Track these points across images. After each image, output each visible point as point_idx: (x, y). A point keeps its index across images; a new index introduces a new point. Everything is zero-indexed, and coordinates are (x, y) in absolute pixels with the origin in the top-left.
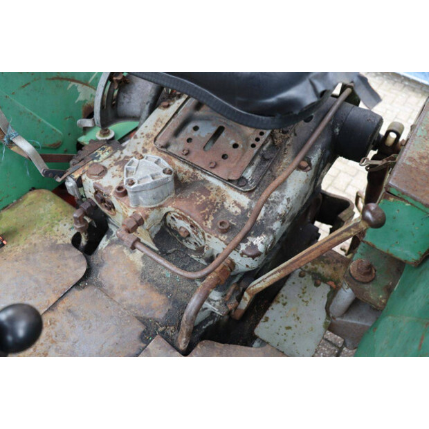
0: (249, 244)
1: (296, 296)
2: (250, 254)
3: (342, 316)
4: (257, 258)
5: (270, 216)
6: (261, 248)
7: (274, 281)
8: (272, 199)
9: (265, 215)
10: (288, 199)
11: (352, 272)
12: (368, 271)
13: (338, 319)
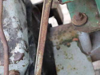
0: (14, 55)
1: (64, 59)
2: (18, 59)
3: (92, 49)
4: (24, 58)
5: (13, 33)
6: (21, 51)
7: (42, 60)
8: (6, 25)
9: (10, 34)
10: (14, 17)
11: (75, 24)
12: (81, 16)
13: (92, 52)
